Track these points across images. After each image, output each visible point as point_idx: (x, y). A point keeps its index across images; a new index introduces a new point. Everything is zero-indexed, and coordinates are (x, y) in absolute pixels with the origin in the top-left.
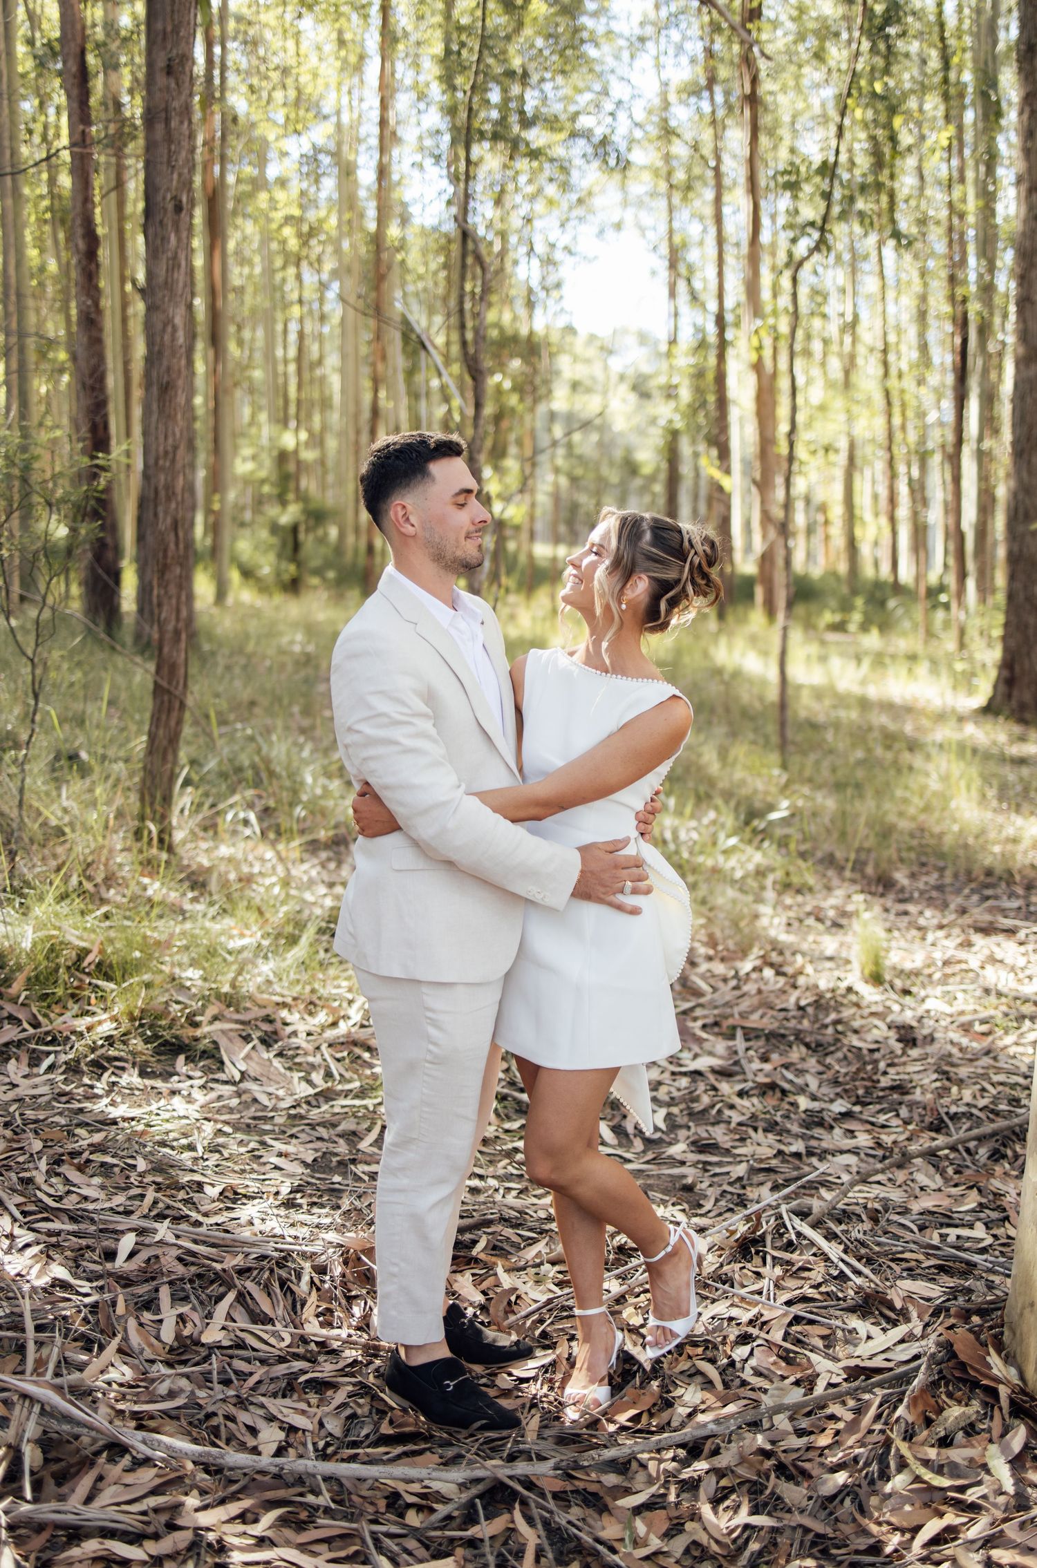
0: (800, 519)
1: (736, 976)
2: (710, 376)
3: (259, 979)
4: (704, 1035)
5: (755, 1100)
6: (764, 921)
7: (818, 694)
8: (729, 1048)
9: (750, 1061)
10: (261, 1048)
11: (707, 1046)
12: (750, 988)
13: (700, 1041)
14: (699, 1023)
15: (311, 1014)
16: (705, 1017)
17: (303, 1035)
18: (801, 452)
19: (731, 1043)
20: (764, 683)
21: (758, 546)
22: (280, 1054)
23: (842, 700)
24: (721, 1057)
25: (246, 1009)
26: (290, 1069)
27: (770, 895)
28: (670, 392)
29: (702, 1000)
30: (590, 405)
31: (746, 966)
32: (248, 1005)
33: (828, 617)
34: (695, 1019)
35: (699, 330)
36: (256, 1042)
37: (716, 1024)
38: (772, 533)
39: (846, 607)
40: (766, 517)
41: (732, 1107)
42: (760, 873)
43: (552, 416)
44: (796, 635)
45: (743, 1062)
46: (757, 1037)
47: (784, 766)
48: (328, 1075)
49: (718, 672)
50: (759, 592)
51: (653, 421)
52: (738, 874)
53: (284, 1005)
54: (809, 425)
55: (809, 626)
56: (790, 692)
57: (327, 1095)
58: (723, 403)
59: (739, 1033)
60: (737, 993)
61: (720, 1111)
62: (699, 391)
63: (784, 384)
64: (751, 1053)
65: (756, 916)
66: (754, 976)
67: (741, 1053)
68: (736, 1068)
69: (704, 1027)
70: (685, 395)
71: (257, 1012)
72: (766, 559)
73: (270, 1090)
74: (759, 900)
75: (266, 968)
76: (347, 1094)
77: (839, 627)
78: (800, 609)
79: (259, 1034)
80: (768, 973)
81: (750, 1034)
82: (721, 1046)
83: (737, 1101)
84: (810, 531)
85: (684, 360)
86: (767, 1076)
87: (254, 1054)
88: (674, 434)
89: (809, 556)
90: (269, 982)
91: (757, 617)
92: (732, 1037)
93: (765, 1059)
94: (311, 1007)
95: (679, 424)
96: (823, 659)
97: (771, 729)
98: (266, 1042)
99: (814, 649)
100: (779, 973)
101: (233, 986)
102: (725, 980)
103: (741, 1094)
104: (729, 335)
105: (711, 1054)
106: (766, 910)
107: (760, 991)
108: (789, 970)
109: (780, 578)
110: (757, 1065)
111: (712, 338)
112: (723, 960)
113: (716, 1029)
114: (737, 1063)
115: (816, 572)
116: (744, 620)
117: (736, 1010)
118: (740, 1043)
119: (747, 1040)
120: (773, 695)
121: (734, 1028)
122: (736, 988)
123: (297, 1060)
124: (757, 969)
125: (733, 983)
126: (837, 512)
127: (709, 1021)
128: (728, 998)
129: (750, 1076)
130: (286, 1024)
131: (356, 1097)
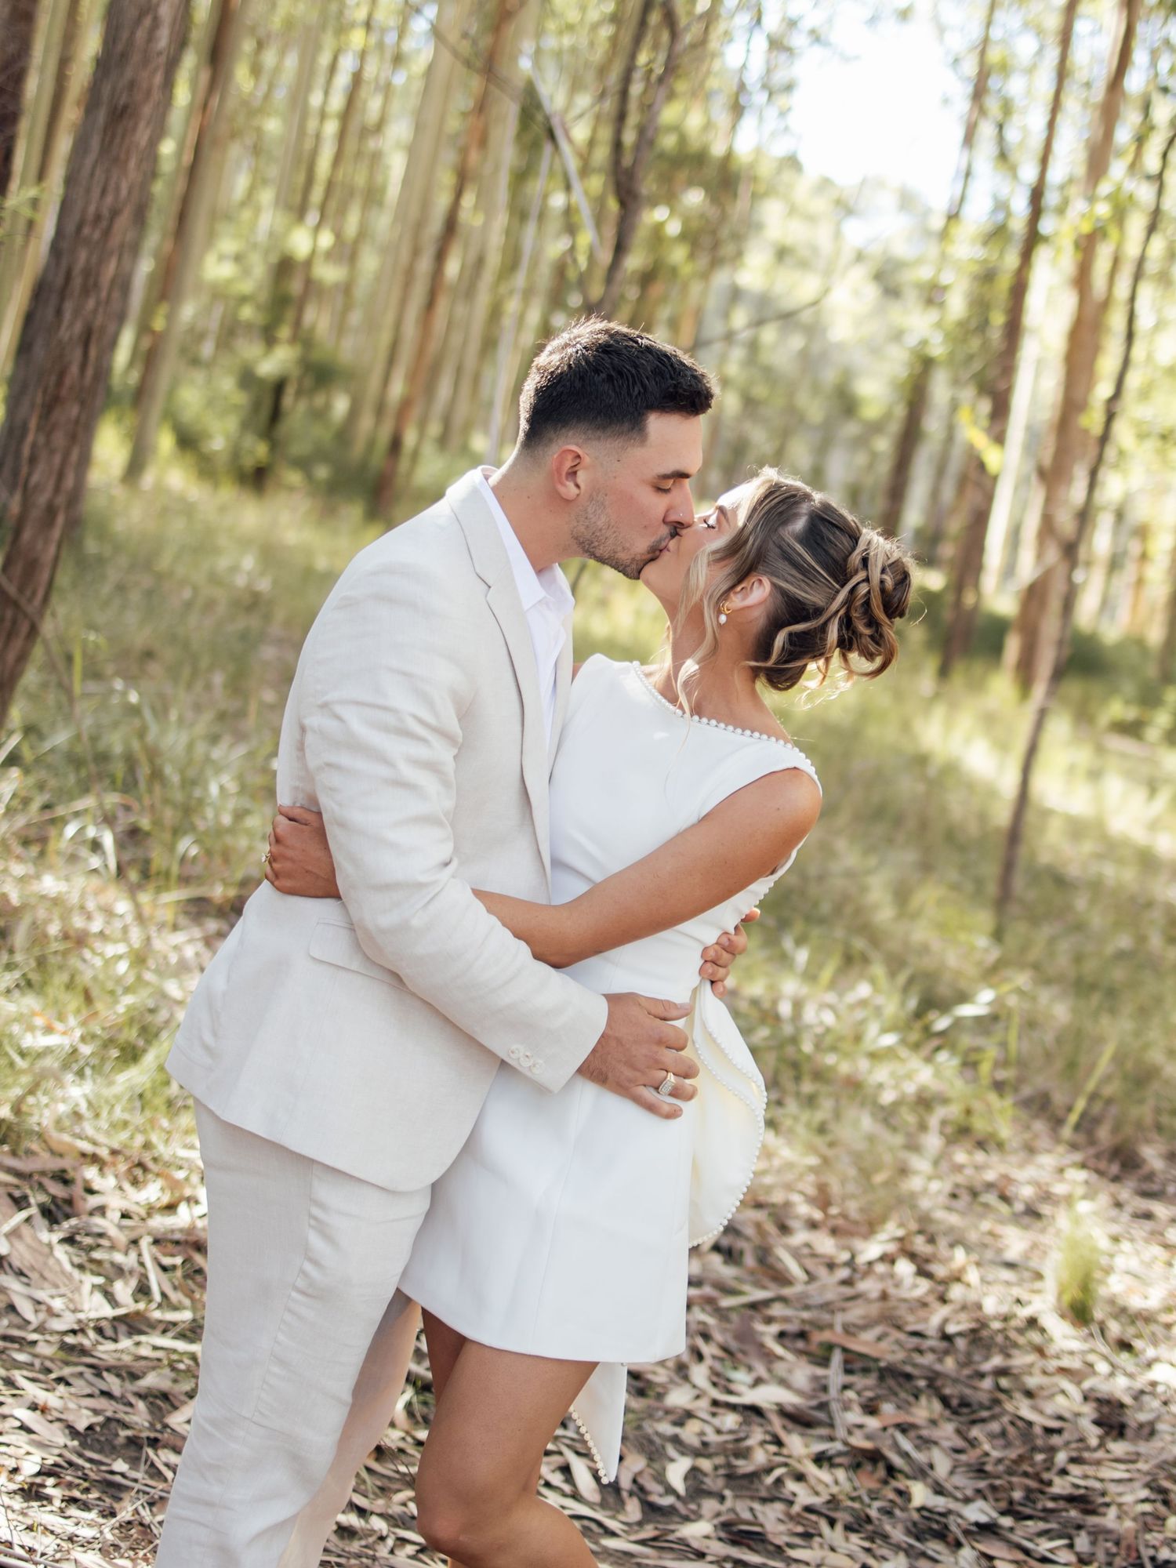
0: (1101, 540)
1: (850, 1263)
2: (1004, 283)
3: (62, 1108)
4: (779, 1350)
5: (841, 1474)
6: (915, 1183)
7: (1077, 829)
8: (815, 1379)
9: (846, 1407)
10: (40, 1222)
11: (780, 1368)
12: (869, 1286)
13: (770, 1358)
14: (774, 1328)
15: (135, 1182)
16: (786, 1320)
17: (114, 1215)
18: (1123, 433)
19: (820, 1371)
20: (992, 793)
21: (1027, 569)
22: (70, 1240)
23: (1112, 848)
24: (799, 1392)
25: (30, 1153)
26: (81, 1267)
27: (933, 1141)
28: (933, 295)
29: (787, 1291)
30: (799, 288)
31: (871, 1250)
32: (35, 1146)
33: (1118, 709)
34: (769, 1320)
35: (1002, 205)
36: (34, 1210)
37: (802, 1335)
38: (1053, 555)
39: (1149, 699)
40: (1048, 526)
41: (800, 1477)
42: (925, 1102)
43: (736, 294)
44: (1059, 727)
45: (835, 1407)
46: (866, 1371)
47: (998, 935)
48: (143, 1290)
49: (921, 760)
50: (1013, 647)
51: (897, 336)
52: (888, 1097)
53: (94, 1159)
54: (1145, 394)
55: (1083, 716)
56: (1030, 817)
57: (133, 1324)
58: (1014, 330)
59: (837, 1358)
60: (847, 1291)
61: (779, 1481)
62: (980, 306)
63: (1117, 321)
64: (850, 1394)
65: (903, 1171)
66: (880, 1268)
67: (833, 1392)
68: (821, 1415)
69: (782, 1336)
70: (957, 305)
71: (45, 1161)
72: (1034, 595)
73: (41, 1295)
74: (913, 1147)
75: (77, 1092)
76: (167, 1328)
77: (1132, 729)
78: (1074, 688)
79: (43, 1198)
80: (904, 1268)
81: (855, 1363)
82: (802, 1373)
83: (811, 1469)
84: (1115, 564)
85: (966, 248)
86: (869, 1437)
87: (26, 1231)
88: (925, 364)
89: (1106, 604)
90: (77, 1116)
91: (1001, 686)
92: (824, 1361)
93: (871, 1409)
94: (139, 1171)
95: (938, 349)
96: (1095, 775)
97: (991, 870)
98: (52, 1214)
99: (1083, 756)
100: (923, 1273)
101: (17, 1110)
102: (831, 1266)
103: (820, 1459)
104: (1046, 226)
105: (784, 1383)
106: (921, 1165)
107: (884, 1296)
108: (940, 1271)
109: (1050, 628)
110: (855, 1416)
111: (1018, 225)
112: (834, 1232)
113: (800, 1344)
114: (823, 1406)
115: (1111, 633)
116: (977, 686)
117: (839, 1319)
118: (834, 1374)
119: (848, 1371)
120: (1002, 816)
121: (830, 1347)
122: (847, 1282)
123: (97, 1255)
124: (888, 1259)
125: (844, 1273)
127: (792, 1328)
128: (830, 1296)
129: (841, 1433)
130: (90, 1191)
131: (181, 1336)
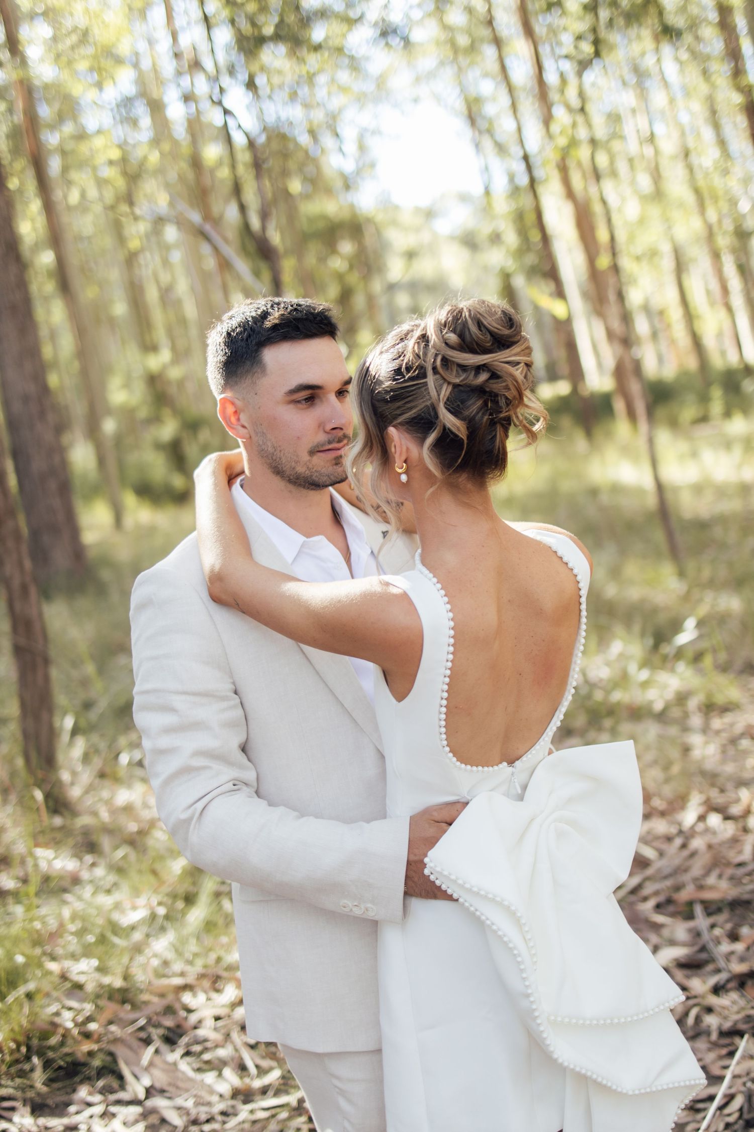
0: (642, 326)
1: (681, 832)
2: (531, 218)
3: (155, 962)
4: (660, 919)
5: (734, 995)
6: (696, 753)
7: (698, 489)
8: (690, 930)
9: (718, 942)
10: (164, 1048)
11: (666, 932)
12: (697, 843)
13: (657, 927)
14: (651, 904)
15: (218, 991)
16: (656, 893)
17: (210, 1023)
18: (626, 263)
19: (691, 924)
20: (639, 491)
21: (610, 362)
22: (188, 1054)
23: (721, 491)
24: (684, 944)
25: (146, 1003)
26: (199, 1070)
27: (696, 721)
28: (496, 238)
29: (649, 872)
30: (425, 268)
31: (689, 817)
32: (145, 997)
33: (688, 412)
34: (645, 899)
35: (512, 178)
36: (157, 1043)
37: (669, 901)
38: (619, 349)
39: (704, 399)
40: (610, 335)
41: (709, 1010)
42: (682, 698)
43: (391, 288)
44: (663, 437)
45: (711, 945)
46: (719, 910)
47: (681, 574)
48: (242, 1068)
49: (594, 492)
50: (619, 405)
51: (486, 269)
52: (658, 706)
53: (186, 987)
54: (631, 239)
55: (674, 424)
56: (669, 496)
57: (245, 1095)
58: (546, 239)
59: (698, 910)
60: (686, 853)
61: (698, 1019)
62: (522, 232)
63: (597, 208)
64: (717, 932)
65: (686, 750)
66: (700, 827)
67: (706, 936)
68: (704, 956)
69: (658, 907)
70: (511, 238)
71: (157, 1003)
72: (619, 373)
73: (179, 1102)
74: (686, 729)
75: (161, 945)
76: (264, 1091)
77: (704, 419)
78: (661, 412)
79: (161, 1031)
80: (714, 820)
81: (712, 909)
82: (680, 930)
83: (713, 1000)
84: (655, 335)
85: (502, 205)
86: (742, 959)
87: (157, 1060)
88: (506, 278)
89: (660, 359)
90: (166, 963)
91: (622, 427)
92: (690, 916)
93: (734, 937)
94: (215, 982)
95: (510, 264)
96: (694, 454)
97: (659, 536)
98: (171, 1040)
99: (683, 446)
100: (727, 818)
101: (126, 977)
102: (669, 839)
103: (717, 990)
104: (539, 173)
105: (672, 943)
106: (696, 740)
107: (710, 847)
108: (735, 810)
109: (635, 388)
110: (726, 947)
111: (523, 180)
112: (663, 814)
113: (671, 908)
114: (703, 949)
115: (669, 372)
116: (609, 435)
117: (686, 878)
118: (701, 921)
119: (709, 914)
120: (651, 501)
121: (690, 904)
122: (684, 846)
123: (206, 1057)
124: (702, 818)
125: (678, 842)
126: (676, 314)
127: (661, 898)
128: (677, 862)
129: (722, 963)
130: (189, 1011)
131: (277, 1093)
